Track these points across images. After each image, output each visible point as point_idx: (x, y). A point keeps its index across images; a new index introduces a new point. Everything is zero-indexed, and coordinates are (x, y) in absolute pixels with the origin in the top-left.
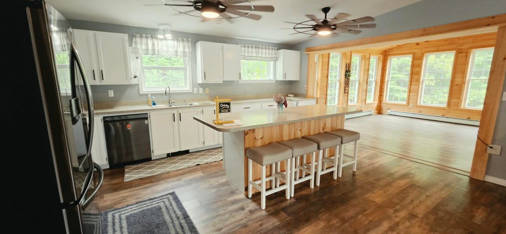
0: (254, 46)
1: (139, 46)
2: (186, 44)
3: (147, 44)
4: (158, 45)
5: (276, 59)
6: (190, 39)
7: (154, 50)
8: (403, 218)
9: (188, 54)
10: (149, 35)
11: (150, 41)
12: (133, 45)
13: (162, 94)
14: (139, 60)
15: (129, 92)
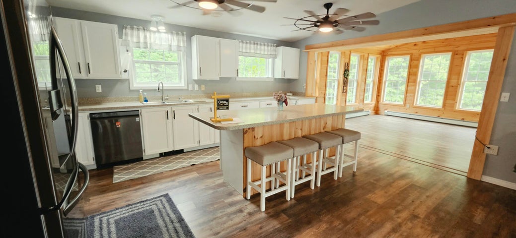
0: (252, 42)
1: (129, 38)
2: (181, 37)
3: (138, 37)
4: (150, 37)
5: (275, 57)
6: (185, 33)
7: (146, 43)
8: (405, 219)
9: (182, 49)
10: (141, 27)
11: (141, 34)
12: (124, 37)
13: (155, 90)
14: (130, 54)
15: (118, 87)
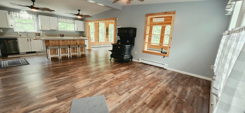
0: (64, 18)
1: (13, 15)
2: (34, 15)
3: (16, 14)
4: (21, 15)
5: (74, 23)
6: (35, 14)
7: (19, 17)
9: (35, 19)
10: (17, 11)
11: (18, 14)
12: (10, 14)
13: (24, 32)
14: (13, 20)
15: (9, 30)
